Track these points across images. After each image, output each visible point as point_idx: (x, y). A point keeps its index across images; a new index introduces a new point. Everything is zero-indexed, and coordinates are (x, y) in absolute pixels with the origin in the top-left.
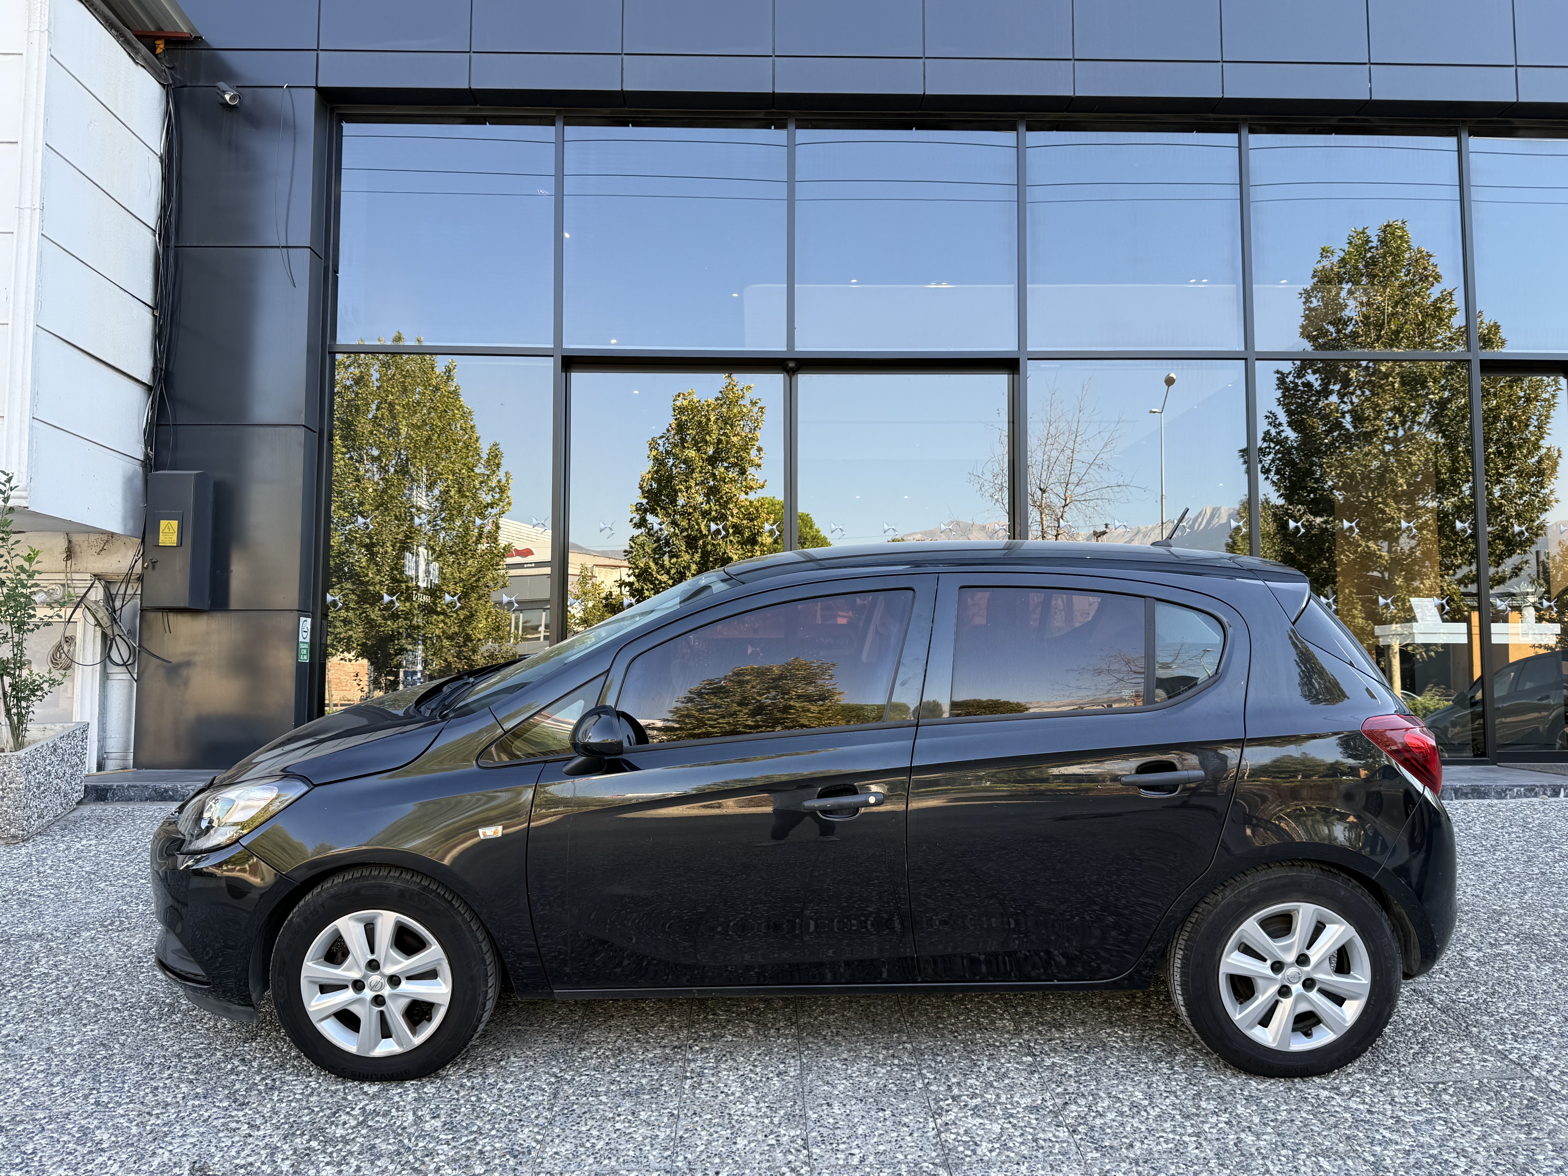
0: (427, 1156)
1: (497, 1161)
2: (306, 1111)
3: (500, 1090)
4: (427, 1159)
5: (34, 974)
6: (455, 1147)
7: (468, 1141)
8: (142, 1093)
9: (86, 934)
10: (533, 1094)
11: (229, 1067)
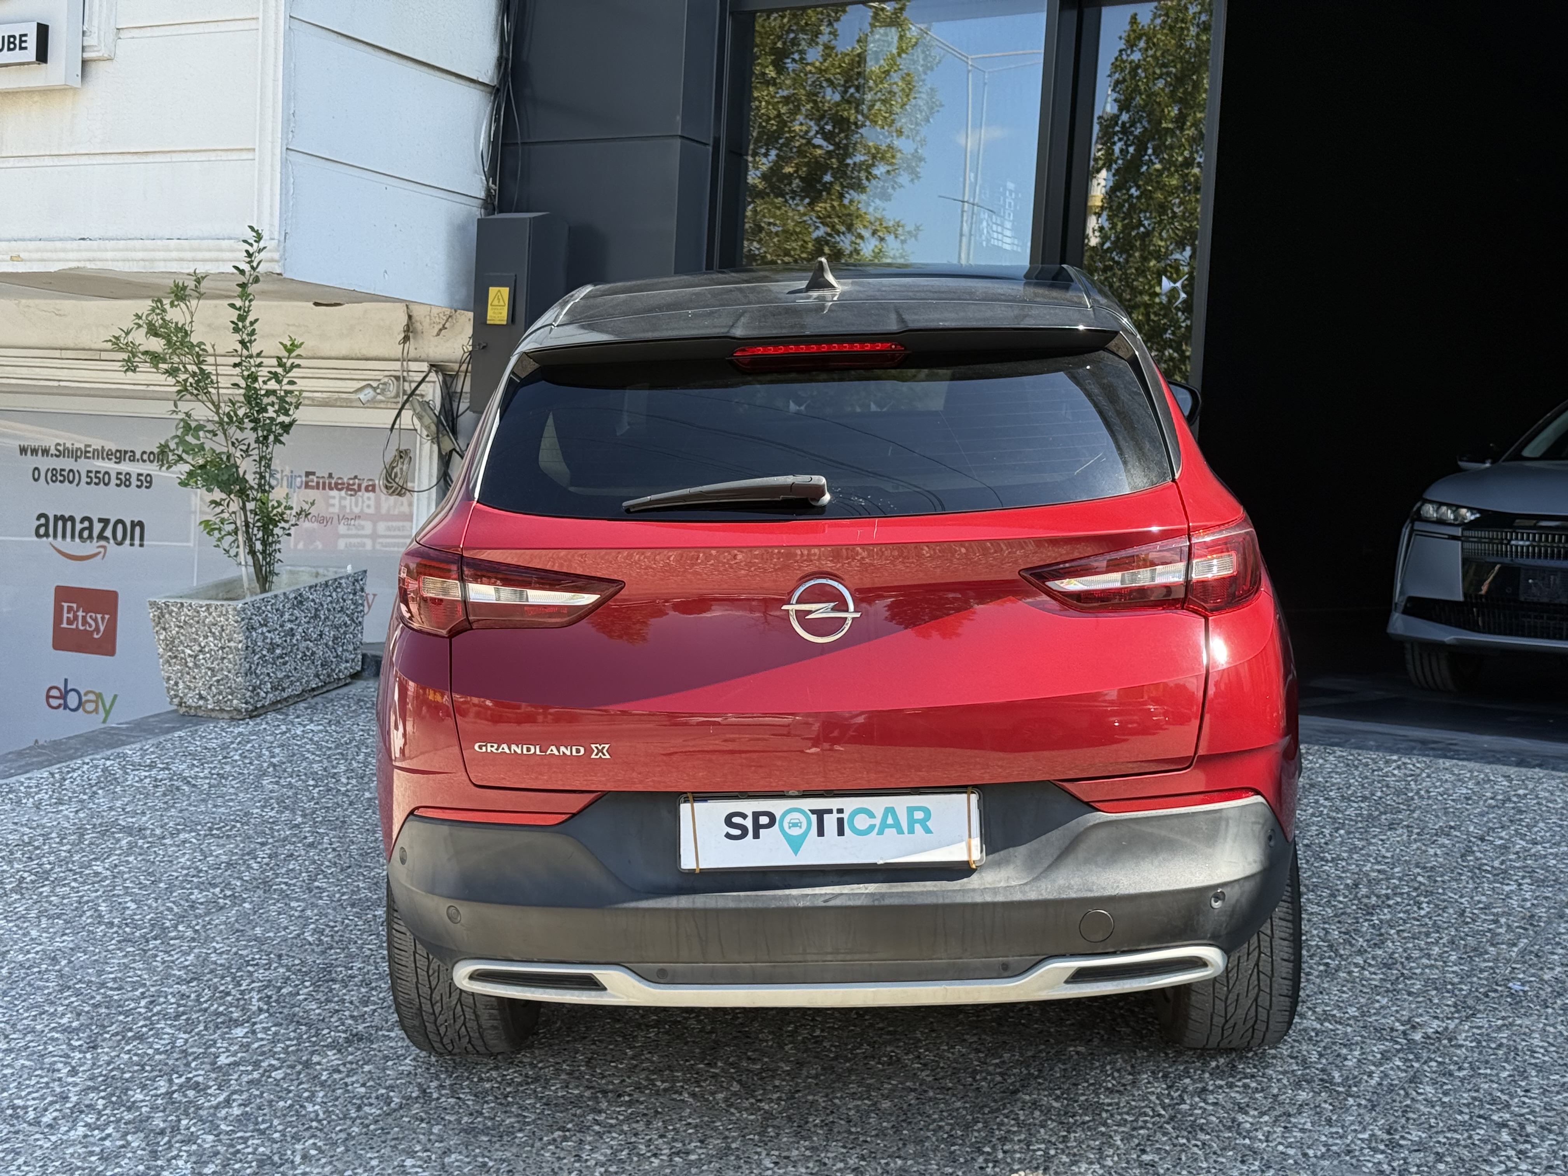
0: (183, 1142)
1: (237, 1166)
2: (136, 1068)
3: (347, 1091)
4: (178, 1145)
5: (87, 872)
6: (220, 1141)
7: (241, 1138)
8: (26, 1015)
9: (182, 836)
10: (371, 1105)
11: (133, 1005)
